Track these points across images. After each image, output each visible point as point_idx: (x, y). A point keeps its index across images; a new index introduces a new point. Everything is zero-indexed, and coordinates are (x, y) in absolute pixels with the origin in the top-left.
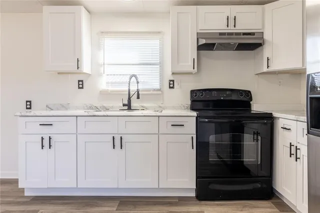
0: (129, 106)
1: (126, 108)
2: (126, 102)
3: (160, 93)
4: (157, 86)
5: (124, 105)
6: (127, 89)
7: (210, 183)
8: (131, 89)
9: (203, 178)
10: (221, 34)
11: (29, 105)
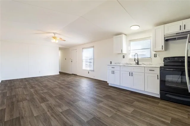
0: (138, 63)
1: (137, 64)
2: (137, 62)
3: (150, 59)
4: (149, 56)
5: (136, 63)
6: (137, 58)
7: (166, 94)
8: (139, 58)
9: (163, 91)
10: (177, 33)
11: (111, 63)
